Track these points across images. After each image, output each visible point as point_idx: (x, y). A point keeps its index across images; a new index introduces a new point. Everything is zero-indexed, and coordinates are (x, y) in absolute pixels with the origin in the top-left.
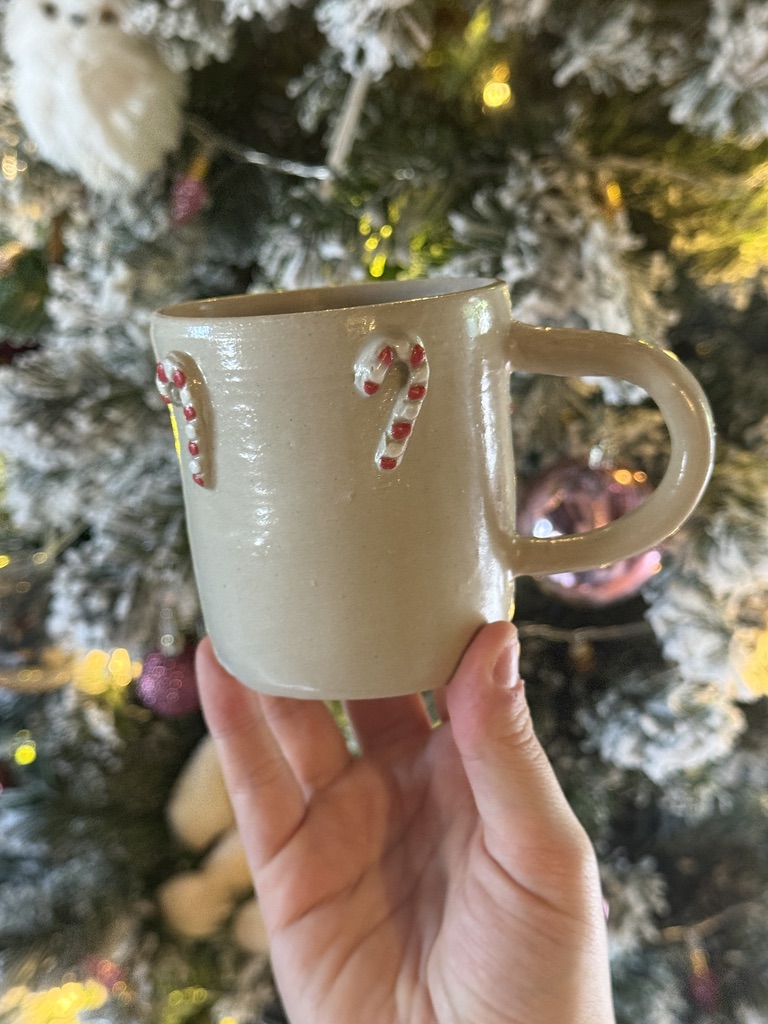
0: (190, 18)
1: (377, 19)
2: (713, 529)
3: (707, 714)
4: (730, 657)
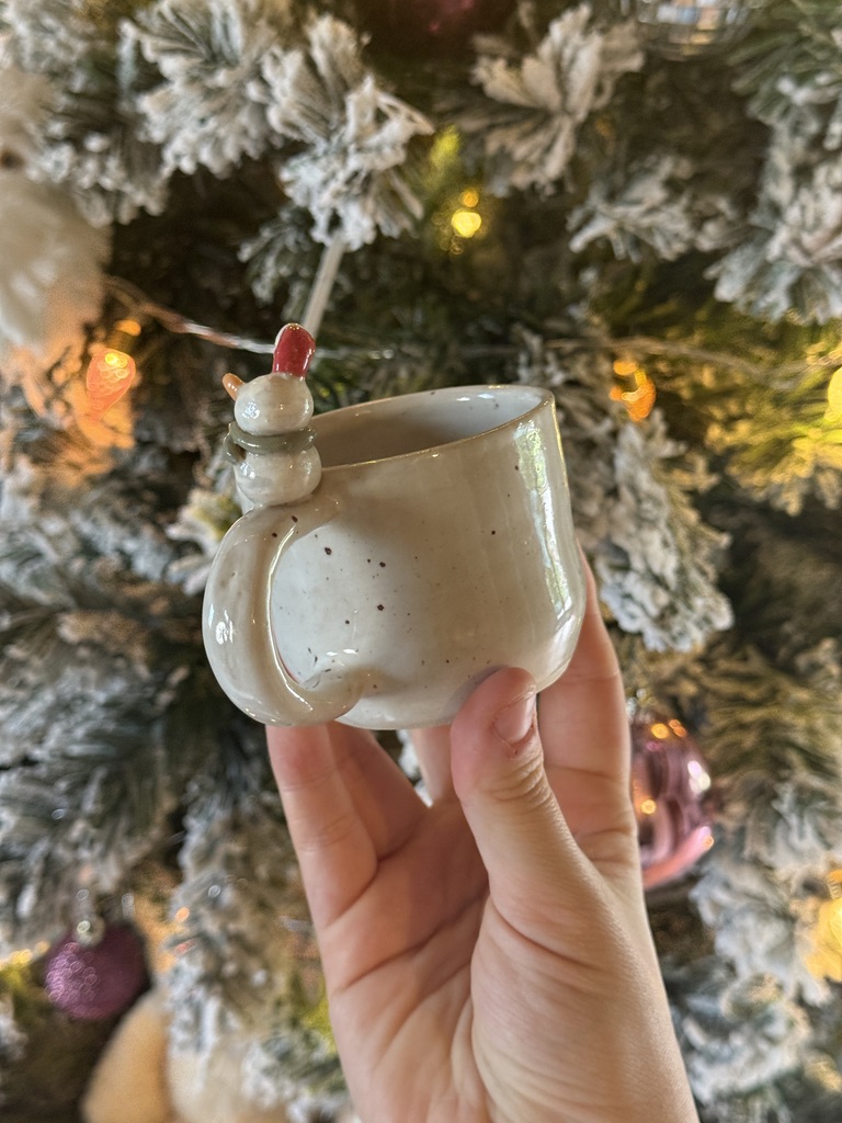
0: (113, 163)
1: (358, 181)
2: (782, 802)
3: (769, 1019)
4: (798, 949)
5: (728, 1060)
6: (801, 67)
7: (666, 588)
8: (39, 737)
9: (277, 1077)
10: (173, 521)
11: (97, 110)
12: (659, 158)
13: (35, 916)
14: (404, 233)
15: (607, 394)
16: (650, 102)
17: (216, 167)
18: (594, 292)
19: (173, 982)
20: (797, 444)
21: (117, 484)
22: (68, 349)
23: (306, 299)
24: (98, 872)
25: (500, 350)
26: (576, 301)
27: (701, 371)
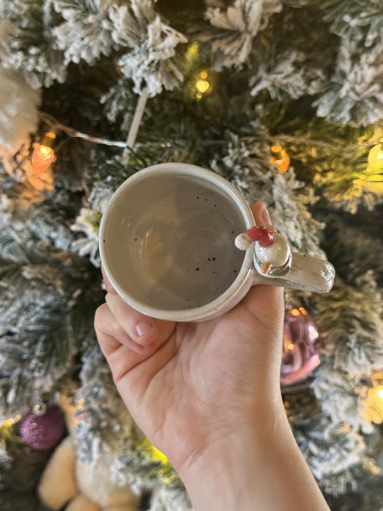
0: (41, 60)
1: (154, 65)
2: (351, 343)
3: (346, 441)
4: (359, 409)
5: (329, 460)
6: (353, 10)
7: (297, 247)
8: (14, 323)
9: (126, 474)
10: (73, 223)
11: (34, 36)
12: (290, 52)
13: (15, 403)
14: (175, 88)
15: (268, 160)
16: (286, 26)
17: (89, 60)
18: (262, 115)
19: (78, 431)
20: (354, 182)
21: (47, 207)
22: (23, 145)
23: (131, 120)
24: (43, 382)
25: (220, 142)
26: (254, 119)
27: (311, 150)
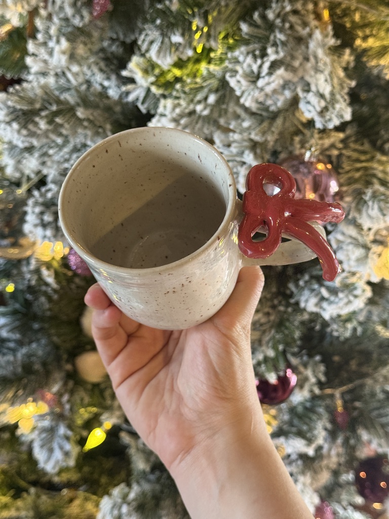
2: (366, 196)
3: (355, 289)
4: (369, 261)
5: (337, 303)
7: (325, 100)
10: (124, 69)
21: (101, 55)
27: (355, 14)
